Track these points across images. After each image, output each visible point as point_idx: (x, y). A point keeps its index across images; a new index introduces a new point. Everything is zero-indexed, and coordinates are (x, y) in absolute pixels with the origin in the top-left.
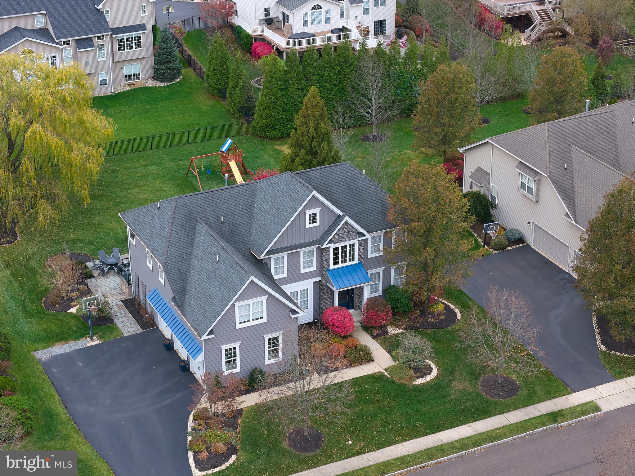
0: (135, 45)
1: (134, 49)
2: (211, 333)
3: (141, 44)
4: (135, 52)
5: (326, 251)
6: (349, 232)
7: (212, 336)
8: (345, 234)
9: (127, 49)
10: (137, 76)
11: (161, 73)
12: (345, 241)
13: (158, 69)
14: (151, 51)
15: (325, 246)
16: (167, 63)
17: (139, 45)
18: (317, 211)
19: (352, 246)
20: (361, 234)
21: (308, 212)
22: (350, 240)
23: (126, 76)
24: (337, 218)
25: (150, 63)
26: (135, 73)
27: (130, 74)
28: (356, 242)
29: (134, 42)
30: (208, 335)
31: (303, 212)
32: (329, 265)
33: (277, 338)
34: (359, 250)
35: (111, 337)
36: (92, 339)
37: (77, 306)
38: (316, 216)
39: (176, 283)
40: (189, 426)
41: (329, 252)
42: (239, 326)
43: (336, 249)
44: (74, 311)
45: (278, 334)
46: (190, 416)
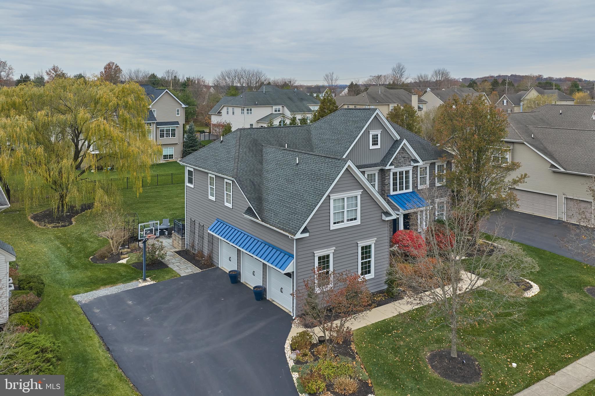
0: (171, 135)
1: (170, 137)
2: (305, 231)
3: (175, 135)
4: (170, 140)
5: (387, 175)
6: (405, 157)
7: (307, 235)
8: (402, 159)
9: (166, 137)
10: (171, 156)
11: (188, 153)
12: (402, 166)
13: (186, 150)
14: (182, 141)
15: (388, 167)
16: (192, 147)
17: (173, 135)
18: (378, 132)
19: (407, 172)
20: (416, 161)
21: (372, 133)
22: (406, 166)
23: (164, 156)
24: (394, 143)
25: (180, 148)
26: (170, 154)
27: (167, 154)
28: (410, 169)
29: (171, 132)
30: (303, 232)
31: (367, 132)
32: (389, 190)
33: (370, 246)
34: (413, 178)
35: (167, 277)
36: (145, 280)
37: (128, 258)
38: (377, 138)
39: (250, 193)
40: (288, 359)
41: (389, 176)
42: (333, 227)
43: (395, 174)
44: (124, 261)
45: (371, 242)
46: (286, 346)
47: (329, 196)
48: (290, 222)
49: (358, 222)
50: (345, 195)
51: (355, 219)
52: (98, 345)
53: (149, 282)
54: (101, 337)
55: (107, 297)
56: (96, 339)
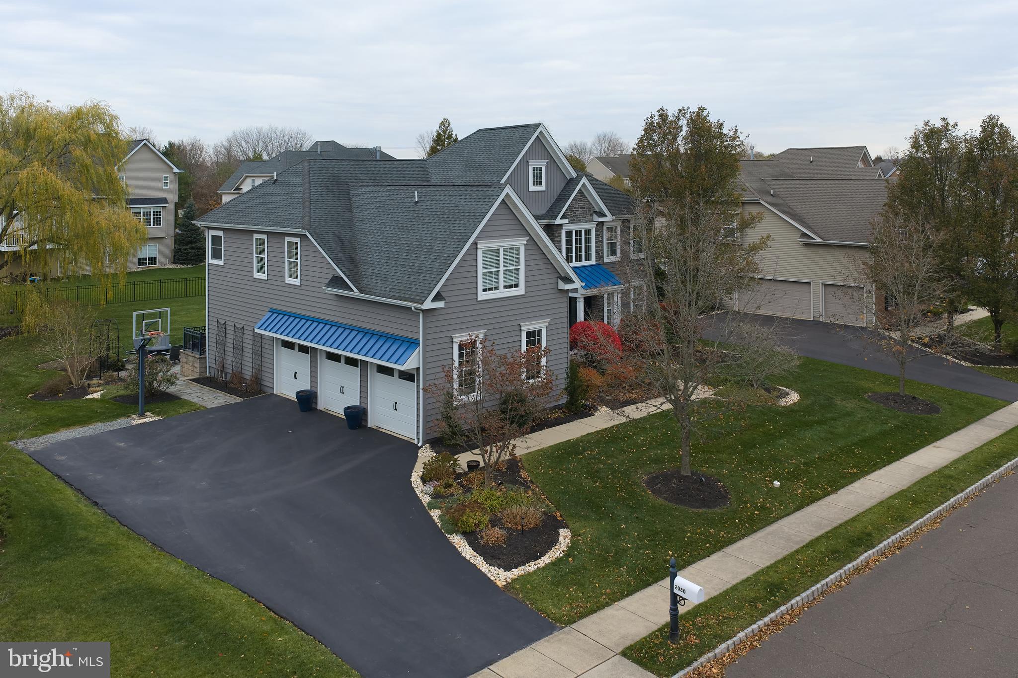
0: (154, 222)
1: (152, 226)
2: (438, 297)
3: (160, 221)
4: (153, 230)
5: (557, 235)
6: (584, 208)
7: (440, 304)
8: (580, 210)
10: (153, 260)
11: (185, 253)
12: (580, 221)
13: (180, 249)
14: (172, 232)
15: (558, 221)
16: (191, 242)
17: (157, 222)
18: (543, 164)
19: (588, 232)
20: (601, 214)
21: (533, 164)
22: (586, 222)
23: (139, 259)
24: (567, 184)
25: (169, 245)
26: (151, 256)
27: (144, 257)
28: (592, 226)
29: (152, 217)
30: (435, 299)
31: (525, 162)
33: (539, 332)
34: (596, 242)
35: (181, 411)
36: (142, 415)
37: (102, 392)
38: (541, 174)
39: (335, 251)
40: (420, 495)
41: (560, 236)
42: (482, 296)
43: (569, 233)
44: (97, 396)
45: (541, 325)
46: (413, 479)
47: (475, 244)
48: (412, 286)
49: (520, 291)
50: (501, 244)
51: (517, 286)
52: (74, 499)
53: (150, 418)
54: (78, 490)
55: (76, 441)
56: (69, 492)
